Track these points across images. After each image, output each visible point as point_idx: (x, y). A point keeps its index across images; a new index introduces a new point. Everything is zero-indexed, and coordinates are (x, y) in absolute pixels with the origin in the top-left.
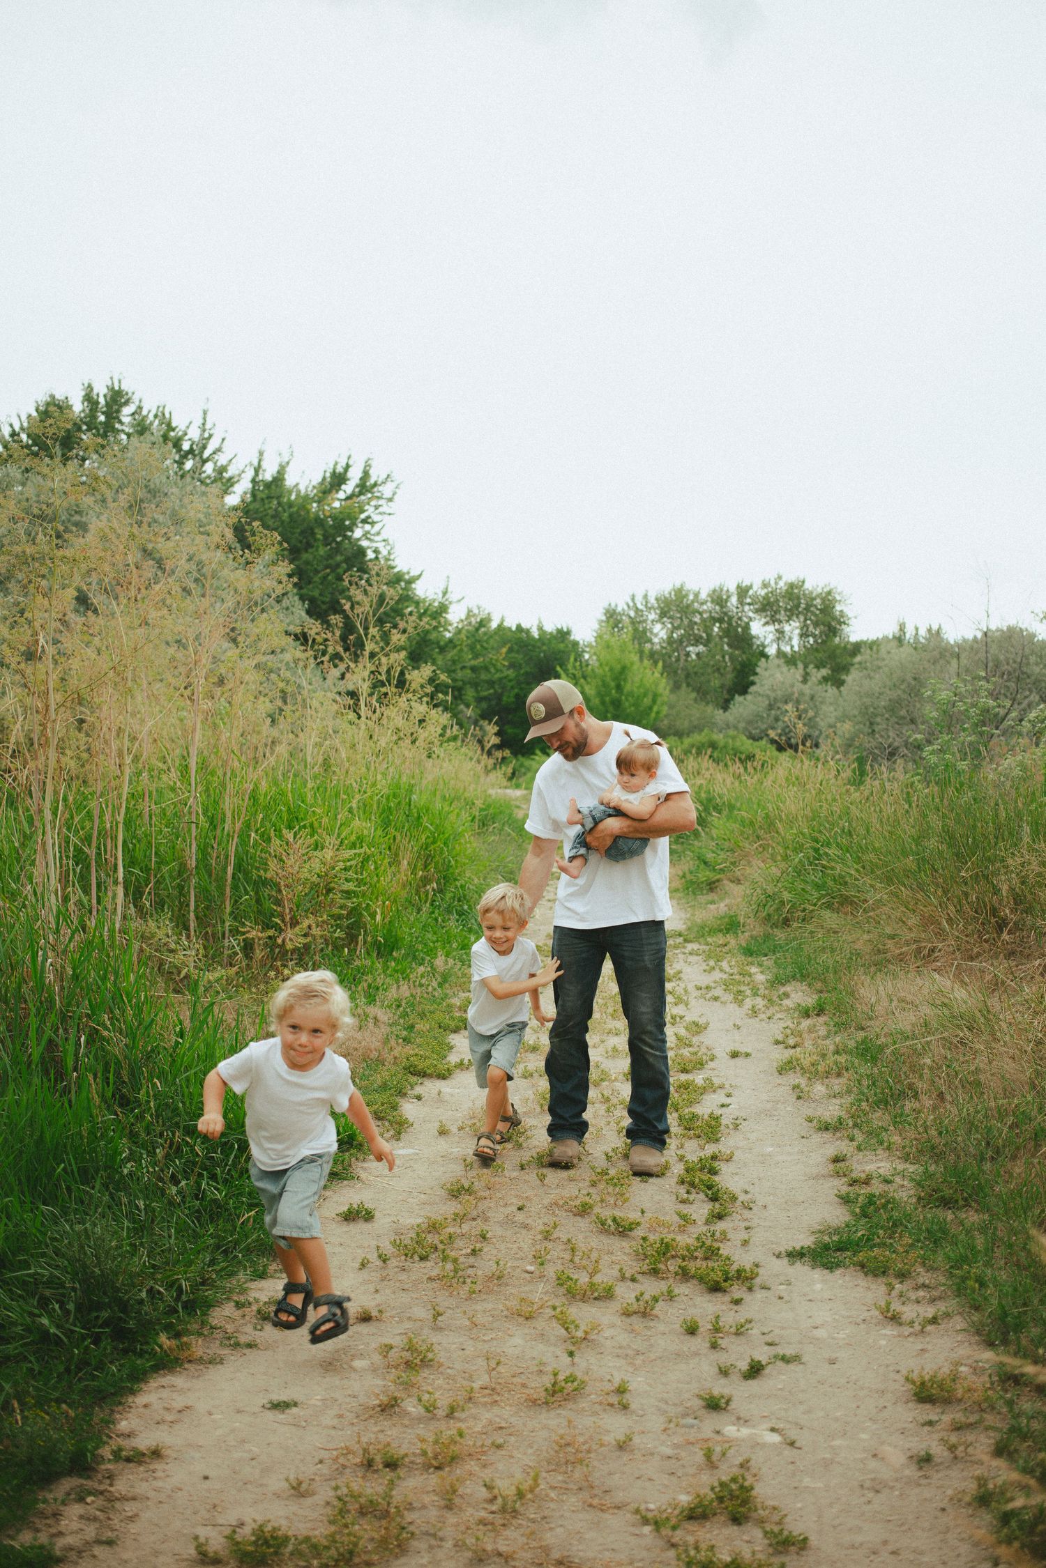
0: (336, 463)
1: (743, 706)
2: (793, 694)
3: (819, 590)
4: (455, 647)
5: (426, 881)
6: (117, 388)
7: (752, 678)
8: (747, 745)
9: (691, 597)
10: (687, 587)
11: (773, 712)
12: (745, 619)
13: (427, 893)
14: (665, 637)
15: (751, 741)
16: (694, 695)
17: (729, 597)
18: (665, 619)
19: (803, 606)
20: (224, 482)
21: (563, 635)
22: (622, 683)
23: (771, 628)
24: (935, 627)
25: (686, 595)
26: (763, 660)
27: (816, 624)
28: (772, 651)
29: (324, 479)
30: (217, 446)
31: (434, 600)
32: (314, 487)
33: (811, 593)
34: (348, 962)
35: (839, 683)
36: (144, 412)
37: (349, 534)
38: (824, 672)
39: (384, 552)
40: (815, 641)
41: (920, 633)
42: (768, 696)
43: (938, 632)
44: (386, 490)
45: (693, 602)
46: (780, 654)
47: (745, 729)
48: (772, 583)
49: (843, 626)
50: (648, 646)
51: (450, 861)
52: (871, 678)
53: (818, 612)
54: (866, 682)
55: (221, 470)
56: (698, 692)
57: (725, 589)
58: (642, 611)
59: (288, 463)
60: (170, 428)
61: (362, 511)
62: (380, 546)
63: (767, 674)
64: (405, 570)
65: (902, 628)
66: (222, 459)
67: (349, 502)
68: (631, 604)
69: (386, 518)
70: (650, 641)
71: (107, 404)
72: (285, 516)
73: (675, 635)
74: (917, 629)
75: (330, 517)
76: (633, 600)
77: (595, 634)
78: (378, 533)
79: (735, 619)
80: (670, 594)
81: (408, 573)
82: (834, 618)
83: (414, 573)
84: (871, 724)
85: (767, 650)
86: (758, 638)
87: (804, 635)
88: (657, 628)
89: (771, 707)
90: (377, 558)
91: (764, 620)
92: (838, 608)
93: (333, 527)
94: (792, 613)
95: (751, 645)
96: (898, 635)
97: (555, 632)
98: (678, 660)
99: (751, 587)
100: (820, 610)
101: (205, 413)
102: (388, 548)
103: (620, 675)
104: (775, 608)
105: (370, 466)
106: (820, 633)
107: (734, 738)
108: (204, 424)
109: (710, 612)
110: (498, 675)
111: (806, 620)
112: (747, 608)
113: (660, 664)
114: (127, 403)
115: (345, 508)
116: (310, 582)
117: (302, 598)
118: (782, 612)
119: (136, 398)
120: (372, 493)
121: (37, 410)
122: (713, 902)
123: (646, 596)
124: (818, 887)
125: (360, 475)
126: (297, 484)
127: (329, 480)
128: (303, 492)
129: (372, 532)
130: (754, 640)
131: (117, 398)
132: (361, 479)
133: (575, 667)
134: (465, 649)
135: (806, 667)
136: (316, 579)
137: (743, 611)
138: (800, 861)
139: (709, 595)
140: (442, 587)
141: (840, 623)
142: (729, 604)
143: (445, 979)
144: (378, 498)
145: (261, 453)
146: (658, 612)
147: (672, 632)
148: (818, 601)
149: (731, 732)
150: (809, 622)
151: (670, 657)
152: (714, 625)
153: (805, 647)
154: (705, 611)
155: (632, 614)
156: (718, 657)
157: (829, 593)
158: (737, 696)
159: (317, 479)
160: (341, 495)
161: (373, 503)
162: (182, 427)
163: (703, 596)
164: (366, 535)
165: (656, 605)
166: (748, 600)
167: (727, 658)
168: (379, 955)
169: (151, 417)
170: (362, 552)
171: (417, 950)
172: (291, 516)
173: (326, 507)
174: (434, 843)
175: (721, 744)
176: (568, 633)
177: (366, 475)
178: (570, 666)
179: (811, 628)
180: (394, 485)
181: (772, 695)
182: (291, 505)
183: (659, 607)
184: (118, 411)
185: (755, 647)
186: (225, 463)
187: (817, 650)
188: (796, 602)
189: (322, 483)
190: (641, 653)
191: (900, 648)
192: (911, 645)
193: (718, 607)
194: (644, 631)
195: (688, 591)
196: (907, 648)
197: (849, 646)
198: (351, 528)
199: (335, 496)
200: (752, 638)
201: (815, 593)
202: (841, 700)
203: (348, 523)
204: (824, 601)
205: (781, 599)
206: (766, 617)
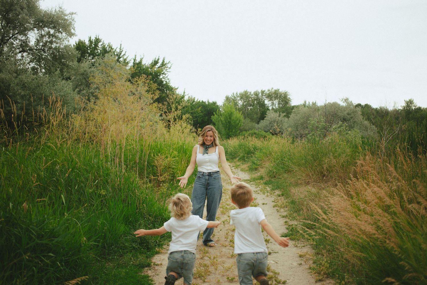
0: (155, 58)
1: (263, 123)
2: (276, 120)
3: (283, 92)
4: (187, 107)
6: (97, 38)
7: (265, 116)
8: (264, 133)
9: (249, 94)
10: (248, 91)
11: (271, 125)
12: (263, 100)
14: (242, 104)
15: (265, 133)
16: (250, 120)
17: (259, 94)
18: (242, 99)
19: (279, 96)
20: (126, 63)
21: (214, 103)
22: (231, 117)
23: (270, 102)
24: (314, 102)
25: (248, 93)
26: (268, 111)
27: (282, 101)
28: (270, 108)
29: (152, 62)
30: (124, 54)
31: (181, 94)
32: (150, 65)
35: (288, 117)
36: (105, 44)
37: (159, 77)
38: (284, 114)
39: (168, 82)
40: (282, 106)
41: (310, 103)
42: (270, 121)
44: (169, 65)
45: (249, 95)
46: (273, 109)
47: (264, 129)
48: (271, 90)
49: (290, 102)
52: (297, 116)
54: (295, 117)
55: (125, 60)
56: (251, 119)
57: (258, 91)
58: (236, 97)
59: (143, 58)
60: (112, 49)
61: (162, 71)
62: (167, 80)
63: (269, 114)
65: (305, 102)
66: (125, 57)
67: (159, 69)
68: (233, 95)
69: (169, 73)
70: (238, 105)
71: (95, 42)
74: (309, 102)
75: (154, 72)
76: (233, 94)
77: (223, 103)
79: (260, 100)
80: (243, 93)
81: (174, 87)
82: (287, 100)
83: (176, 87)
84: (297, 128)
86: (267, 104)
87: (279, 104)
88: (240, 102)
89: (270, 123)
90: (166, 83)
92: (288, 97)
93: (155, 75)
94: (276, 98)
96: (304, 104)
97: (212, 103)
98: (245, 110)
99: (265, 91)
100: (284, 97)
101: (121, 45)
103: (231, 115)
104: (271, 97)
105: (165, 59)
106: (284, 104)
107: (261, 132)
108: (121, 48)
110: (198, 115)
111: (280, 100)
113: (241, 112)
114: (100, 42)
115: (158, 70)
118: (273, 98)
119: (102, 40)
120: (164, 66)
121: (76, 44)
123: (237, 93)
124: (282, 168)
125: (162, 61)
126: (145, 64)
127: (153, 62)
128: (147, 66)
129: (165, 77)
131: (98, 41)
133: (219, 113)
134: (190, 108)
135: (280, 113)
137: (263, 97)
138: (278, 162)
139: (254, 93)
141: (289, 101)
142: (259, 96)
144: (167, 67)
145: (136, 56)
147: (244, 103)
149: (260, 130)
151: (243, 110)
152: (255, 101)
153: (279, 107)
154: (253, 97)
155: (233, 98)
156: (256, 110)
157: (286, 93)
158: (261, 120)
159: (150, 62)
160: (157, 67)
161: (165, 69)
162: (115, 48)
163: (252, 93)
164: (163, 78)
165: (239, 96)
166: (264, 95)
167: (258, 110)
169: (106, 46)
170: (162, 82)
172: (144, 72)
173: (153, 70)
175: (257, 133)
176: (216, 103)
177: (163, 61)
178: (217, 112)
179: (281, 102)
180: (171, 64)
181: (271, 120)
182: (144, 69)
184: (98, 44)
185: (266, 107)
186: (126, 58)
187: (282, 108)
188: (277, 95)
189: (152, 63)
190: (236, 108)
191: (305, 108)
192: (308, 107)
193: (256, 96)
194: (236, 103)
195: (248, 92)
196: (306, 108)
197: (291, 107)
198: (159, 76)
199: (155, 67)
200: (265, 104)
201: (282, 93)
202: (289, 122)
203: (158, 74)
204: (284, 95)
205: (273, 94)
206: (269, 99)
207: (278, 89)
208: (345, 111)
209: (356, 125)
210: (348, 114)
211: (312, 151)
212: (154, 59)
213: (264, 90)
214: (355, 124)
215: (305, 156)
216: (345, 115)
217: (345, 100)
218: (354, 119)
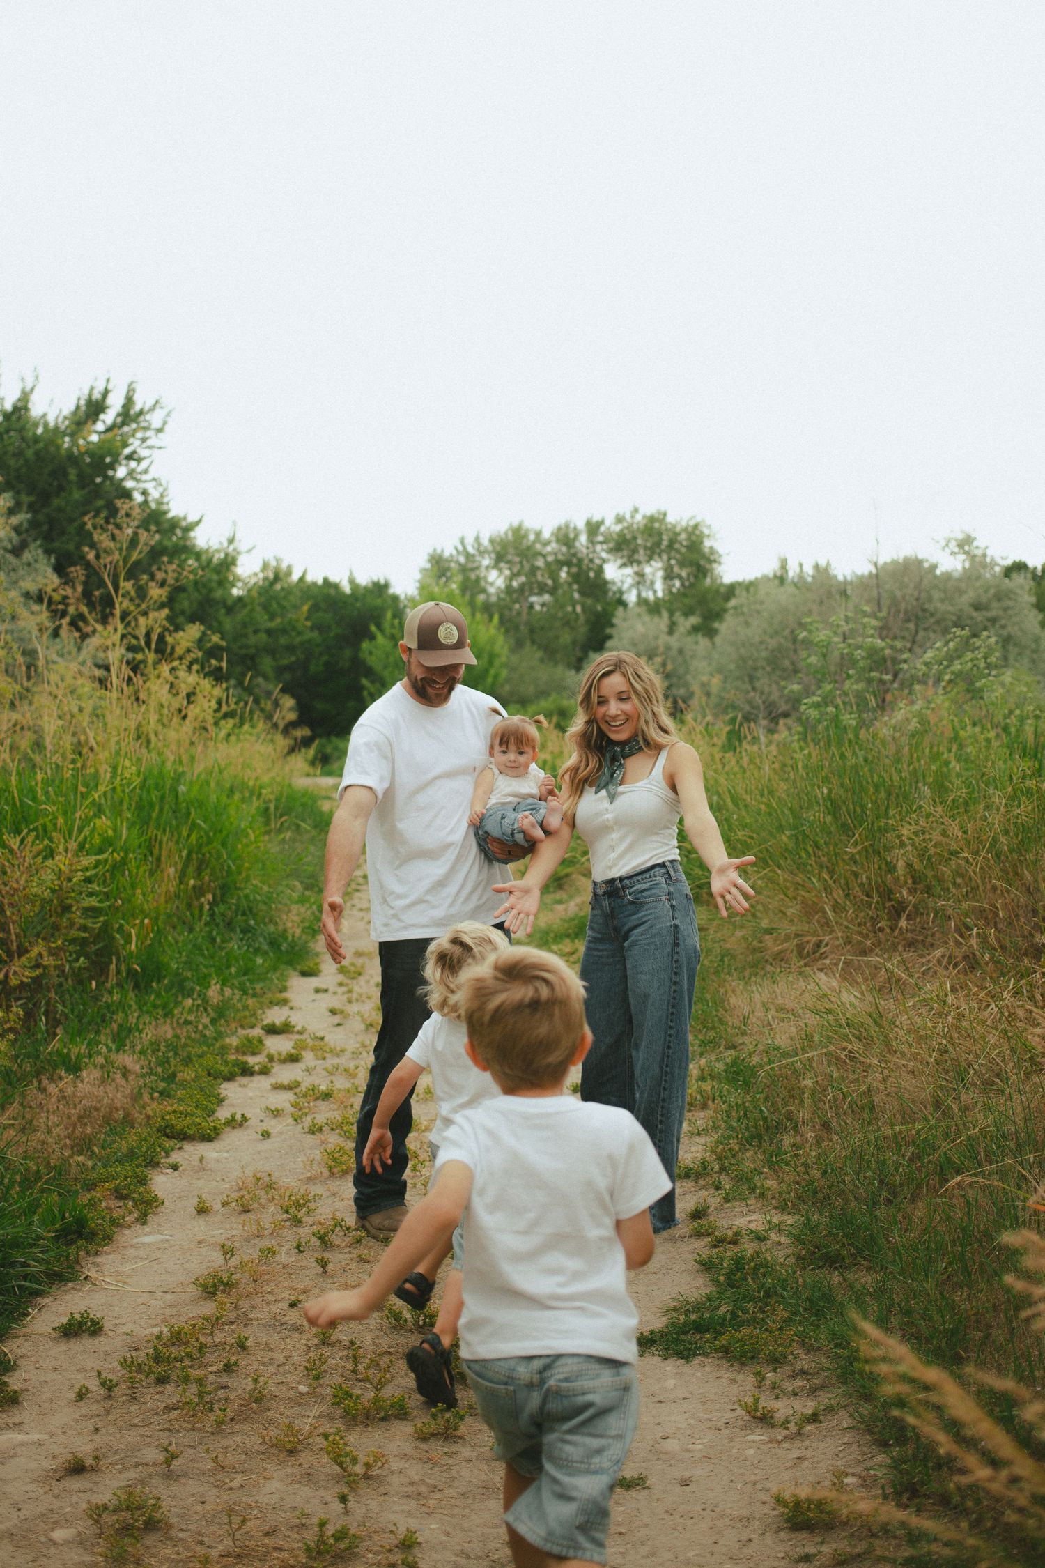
0: (93, 388)
2: (657, 647)
3: (684, 524)
5: (199, 891)
7: (608, 631)
9: (532, 537)
10: (527, 525)
12: (597, 561)
13: (201, 907)
14: (503, 586)
16: (540, 654)
17: (576, 536)
18: (502, 565)
19: (665, 543)
21: (380, 588)
23: (629, 571)
24: (822, 564)
25: (525, 536)
26: (621, 609)
27: (682, 565)
28: (631, 598)
29: (78, 407)
31: (219, 551)
32: (65, 418)
33: (675, 527)
34: (96, 999)
35: (711, 633)
37: (110, 473)
38: (694, 620)
39: (154, 494)
40: (683, 585)
41: (805, 570)
43: (826, 569)
44: (155, 419)
45: (534, 542)
46: (642, 601)
48: (628, 516)
49: (715, 566)
50: (481, 597)
51: (229, 867)
52: (747, 624)
53: (683, 550)
54: (743, 631)
56: (545, 650)
57: (572, 526)
58: (473, 556)
59: (32, 389)
61: (125, 445)
62: (150, 487)
63: (625, 625)
64: (181, 515)
65: (784, 566)
67: (109, 435)
68: (460, 548)
69: (155, 452)
70: (482, 589)
72: (30, 453)
73: (515, 584)
74: (801, 567)
75: (86, 452)
76: (462, 541)
77: (418, 585)
78: (146, 471)
79: (586, 561)
80: (506, 532)
81: (185, 518)
82: (703, 556)
83: (192, 518)
84: (752, 678)
85: (625, 597)
86: (614, 583)
87: (669, 576)
88: (493, 575)
90: (146, 502)
91: (619, 562)
92: (707, 543)
93: (90, 465)
94: (652, 553)
95: (605, 592)
96: (779, 574)
97: (370, 585)
98: (519, 612)
99: (602, 522)
100: (687, 547)
102: (161, 489)
104: (632, 547)
105: (134, 390)
106: (688, 575)
109: (556, 554)
110: (299, 639)
111: (669, 559)
112: (598, 548)
113: (496, 619)
115: (104, 442)
116: (63, 533)
117: (48, 552)
118: (642, 551)
120: (138, 423)
122: (560, 902)
123: (477, 539)
125: (122, 402)
126: (44, 415)
127: (83, 409)
128: (52, 424)
129: (139, 469)
130: (610, 586)
132: (125, 407)
134: (259, 608)
135: (671, 614)
136: (72, 529)
137: (594, 551)
139: (552, 534)
140: (228, 534)
142: (577, 544)
143: (220, 1013)
144: (146, 429)
146: (493, 556)
147: (511, 579)
148: (683, 536)
150: (673, 562)
151: (510, 609)
152: (560, 569)
153: (671, 592)
154: (549, 553)
155: (462, 559)
156: (570, 609)
157: (695, 527)
158: (590, 653)
159: (69, 408)
160: (100, 426)
161: (139, 435)
163: (546, 534)
164: (131, 474)
165: (490, 548)
166: (600, 538)
167: (579, 609)
168: (137, 986)
170: (127, 494)
171: (186, 979)
172: (37, 453)
173: (81, 442)
174: (209, 842)
176: (387, 586)
177: (129, 402)
178: (388, 625)
179: (676, 569)
180: (163, 414)
182: (36, 440)
183: (494, 551)
185: (610, 594)
187: (685, 595)
188: (656, 539)
189: (75, 413)
190: (472, 604)
191: (782, 589)
192: (795, 585)
193: (564, 549)
194: (477, 580)
195: (528, 530)
196: (790, 589)
197: (723, 590)
198: (112, 466)
199: (92, 427)
200: (606, 582)
202: (716, 656)
203: (108, 460)
204: (689, 538)
205: (639, 536)
206: (622, 557)
207: (663, 509)
208: (961, 592)
209: (1013, 650)
210: (977, 607)
211: (826, 780)
212: (86, 392)
213: (597, 518)
214: (1011, 648)
215: (790, 809)
216: (961, 610)
217: (961, 545)
218: (1003, 627)
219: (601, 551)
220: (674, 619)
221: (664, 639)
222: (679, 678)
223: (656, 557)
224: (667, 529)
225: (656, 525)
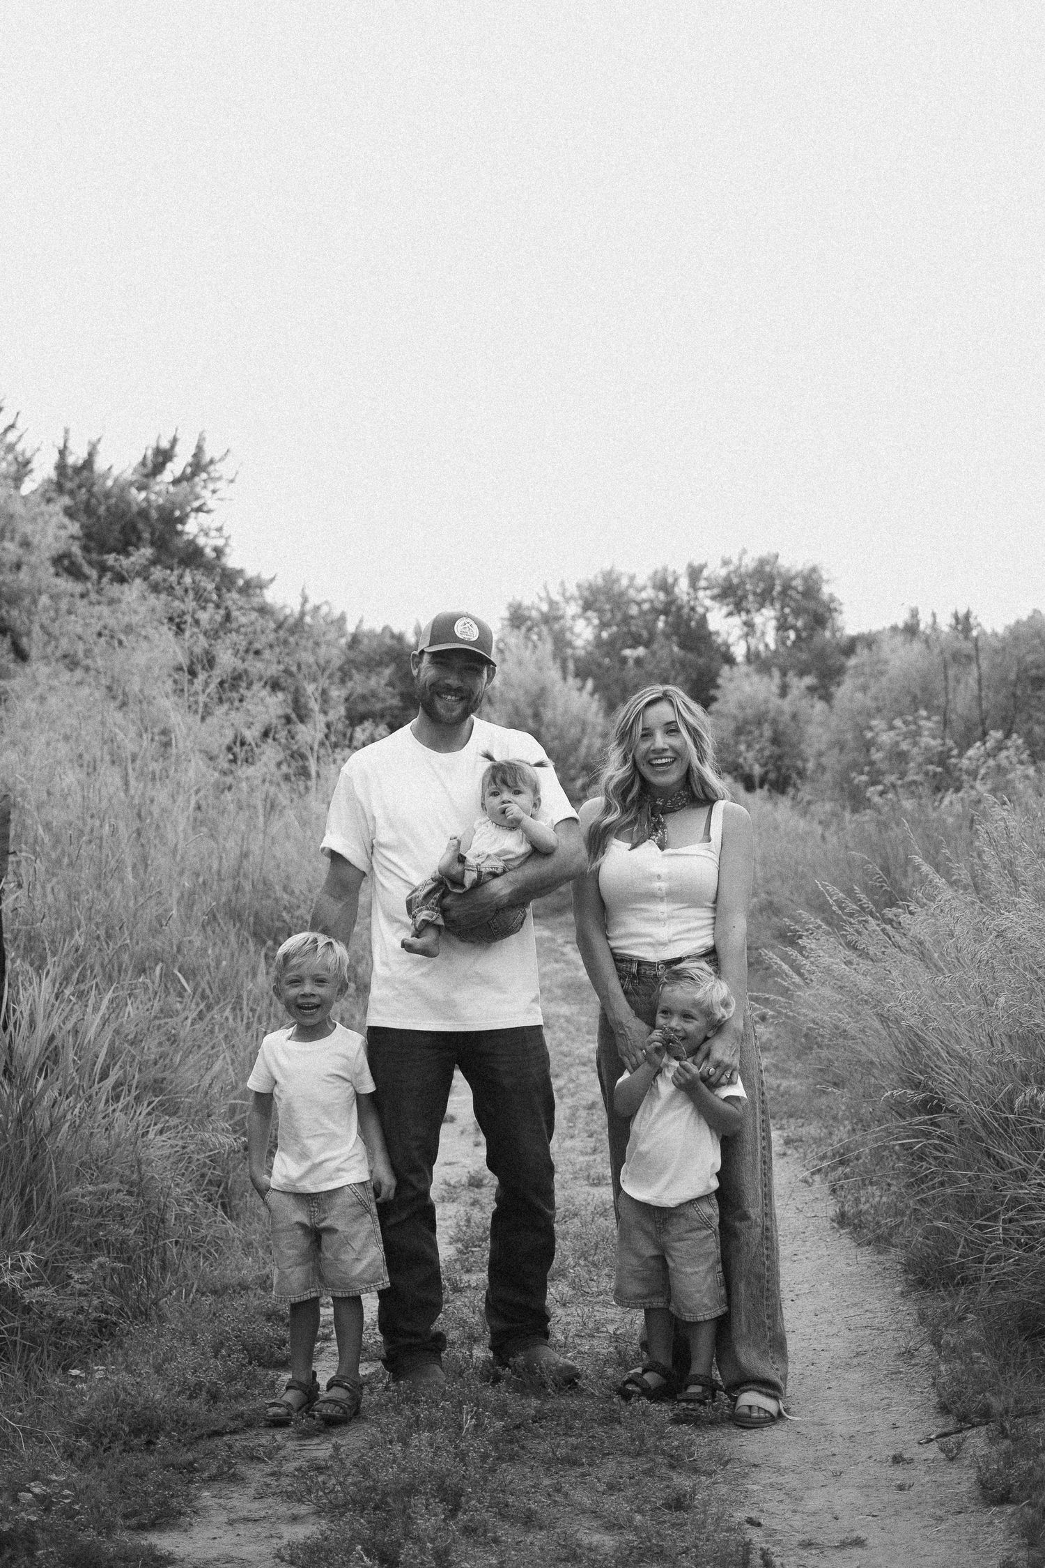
0: (160, 437)
2: (767, 712)
3: (799, 567)
7: (712, 692)
9: (625, 583)
12: (700, 610)
17: (676, 580)
18: (590, 613)
19: (778, 588)
22: (541, 709)
23: (737, 620)
24: (962, 612)
25: (618, 582)
26: (726, 668)
27: (797, 613)
28: (739, 651)
29: (145, 457)
30: (11, 422)
32: (133, 470)
33: (788, 570)
35: (828, 695)
37: (179, 527)
38: (809, 680)
40: (798, 637)
41: (940, 620)
42: (735, 718)
44: (227, 468)
45: (628, 588)
46: (752, 657)
48: (735, 560)
49: (835, 615)
50: (570, 653)
53: (799, 597)
54: (859, 696)
57: (671, 569)
58: (558, 603)
59: (100, 441)
61: (197, 498)
62: (222, 543)
63: (731, 686)
64: (255, 574)
65: (914, 615)
67: (179, 487)
68: (543, 594)
70: (571, 644)
72: (102, 510)
73: (605, 635)
74: (936, 616)
75: (155, 506)
76: (546, 590)
79: (686, 610)
80: (596, 577)
81: (259, 576)
82: (823, 605)
85: (731, 651)
86: (717, 633)
87: (782, 626)
88: (581, 626)
90: (219, 558)
91: (725, 610)
92: (826, 590)
93: (158, 519)
94: (765, 598)
95: (710, 645)
96: (909, 622)
98: (611, 669)
99: (704, 566)
100: (803, 593)
104: (740, 593)
105: (204, 439)
106: (804, 624)
109: (652, 601)
111: (782, 608)
112: (701, 594)
113: (590, 684)
115: (174, 494)
118: (751, 598)
120: (209, 473)
123: (562, 582)
125: (193, 451)
126: (112, 467)
127: (150, 459)
128: (120, 476)
129: (211, 524)
130: (714, 637)
132: (195, 455)
135: (784, 674)
137: (696, 598)
139: (649, 578)
141: (830, 610)
142: (676, 590)
144: (217, 479)
145: (67, 431)
146: (580, 603)
147: (601, 631)
148: (798, 581)
150: (787, 610)
151: (601, 666)
152: (657, 619)
153: (783, 644)
154: (645, 601)
155: (545, 607)
156: (665, 664)
157: (814, 570)
159: (136, 459)
160: (168, 477)
161: (211, 486)
163: (641, 580)
164: (201, 528)
165: (577, 594)
166: (703, 583)
167: (678, 664)
170: (199, 551)
172: (108, 509)
173: (149, 495)
177: (200, 448)
179: (791, 619)
181: (740, 716)
182: (107, 495)
183: (581, 595)
185: (715, 647)
187: (800, 649)
188: (767, 584)
189: (143, 464)
190: (563, 664)
192: (927, 638)
193: (662, 596)
194: (562, 631)
195: (620, 575)
197: (844, 642)
198: (182, 520)
199: (159, 478)
200: (710, 634)
201: (793, 572)
203: (177, 513)
204: (806, 582)
205: (748, 580)
206: (728, 605)
207: (775, 552)
212: (154, 441)
219: (704, 599)
220: (788, 679)
221: (775, 701)
222: (793, 746)
223: (767, 603)
224: (779, 574)
225: (768, 569)
